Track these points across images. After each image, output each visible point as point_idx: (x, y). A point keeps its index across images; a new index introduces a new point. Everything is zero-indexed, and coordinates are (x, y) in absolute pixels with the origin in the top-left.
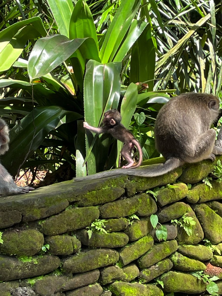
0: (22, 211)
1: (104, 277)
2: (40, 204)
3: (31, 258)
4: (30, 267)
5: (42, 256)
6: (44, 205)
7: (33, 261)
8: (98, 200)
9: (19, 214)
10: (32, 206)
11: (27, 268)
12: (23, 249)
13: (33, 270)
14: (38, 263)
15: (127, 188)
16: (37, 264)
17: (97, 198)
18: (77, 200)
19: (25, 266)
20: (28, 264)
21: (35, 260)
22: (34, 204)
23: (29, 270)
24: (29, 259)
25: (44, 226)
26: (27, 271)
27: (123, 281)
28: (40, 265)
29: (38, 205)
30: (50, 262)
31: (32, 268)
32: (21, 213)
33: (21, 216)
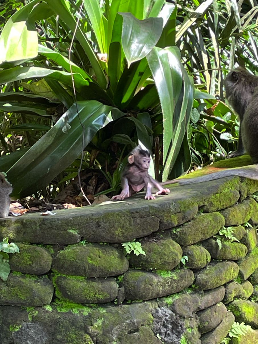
0: (160, 217)
1: (228, 294)
2: (176, 208)
3: (170, 272)
4: (169, 283)
5: (179, 271)
6: (180, 209)
7: (172, 276)
8: (222, 204)
9: (158, 220)
10: (169, 211)
11: (167, 284)
12: (166, 261)
13: (172, 287)
14: (177, 278)
15: (241, 191)
16: (176, 280)
17: (220, 202)
18: (204, 205)
19: (166, 282)
20: (168, 279)
21: (174, 275)
22: (170, 209)
23: (169, 286)
24: (168, 273)
25: (180, 235)
26: (167, 287)
27: (242, 299)
28: (178, 281)
29: (173, 210)
30: (187, 277)
31: (172, 284)
32: (159, 219)
33: (159, 223)
